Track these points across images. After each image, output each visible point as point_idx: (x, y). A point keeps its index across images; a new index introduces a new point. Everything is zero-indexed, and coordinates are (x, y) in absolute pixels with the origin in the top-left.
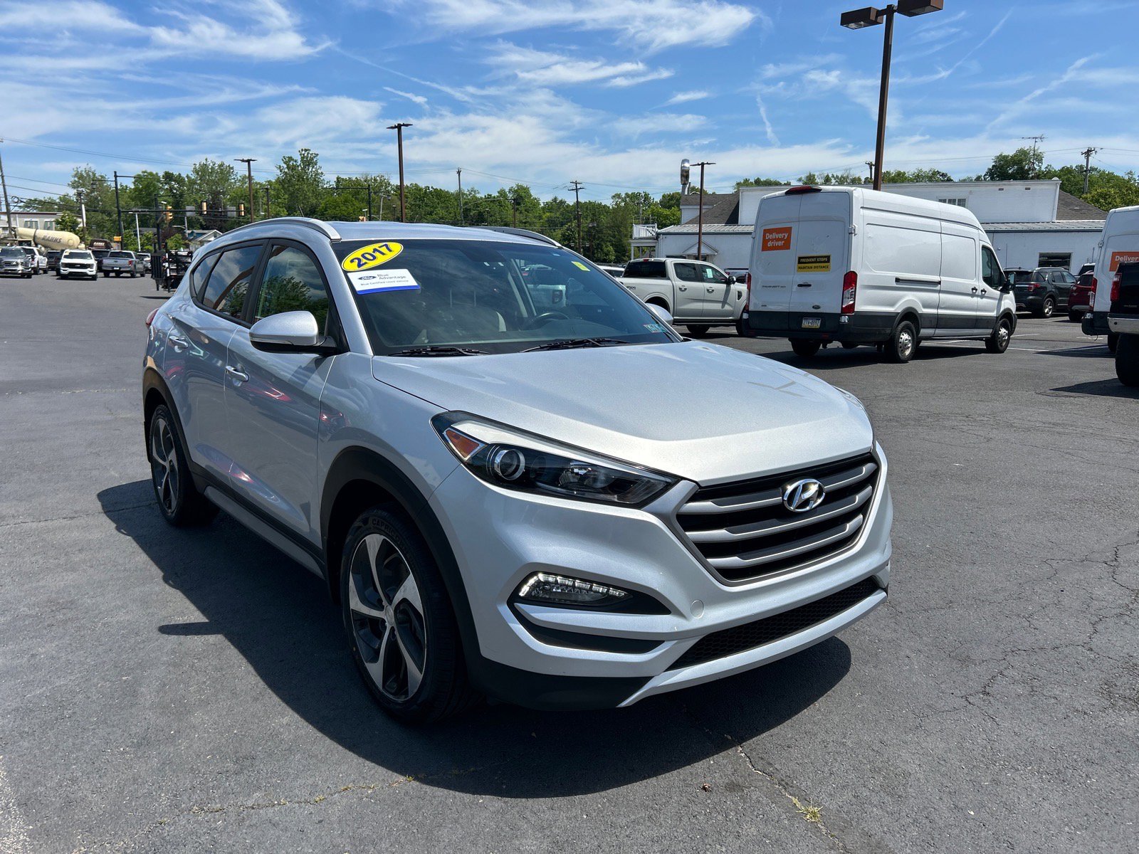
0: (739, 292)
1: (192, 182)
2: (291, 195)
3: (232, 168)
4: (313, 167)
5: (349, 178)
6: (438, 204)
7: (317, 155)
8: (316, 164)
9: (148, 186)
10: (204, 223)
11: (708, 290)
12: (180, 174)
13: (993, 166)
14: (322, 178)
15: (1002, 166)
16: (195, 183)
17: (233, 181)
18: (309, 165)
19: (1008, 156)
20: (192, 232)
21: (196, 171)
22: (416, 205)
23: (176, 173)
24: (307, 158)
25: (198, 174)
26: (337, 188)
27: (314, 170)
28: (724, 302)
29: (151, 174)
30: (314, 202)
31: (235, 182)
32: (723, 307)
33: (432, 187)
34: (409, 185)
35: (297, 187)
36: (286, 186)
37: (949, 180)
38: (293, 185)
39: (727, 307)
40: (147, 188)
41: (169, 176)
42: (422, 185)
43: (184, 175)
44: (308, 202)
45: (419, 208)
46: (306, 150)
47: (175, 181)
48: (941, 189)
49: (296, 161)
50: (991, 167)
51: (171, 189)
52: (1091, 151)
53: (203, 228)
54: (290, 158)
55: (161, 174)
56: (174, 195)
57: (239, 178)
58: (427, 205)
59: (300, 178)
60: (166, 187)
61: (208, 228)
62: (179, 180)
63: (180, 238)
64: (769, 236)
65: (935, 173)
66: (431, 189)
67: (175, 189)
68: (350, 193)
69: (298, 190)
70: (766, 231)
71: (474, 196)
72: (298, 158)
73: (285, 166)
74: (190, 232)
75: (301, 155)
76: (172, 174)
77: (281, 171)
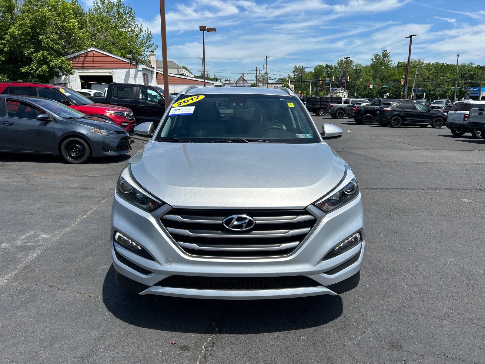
1: (336, 68)
2: (376, 71)
3: (353, 61)
4: (387, 58)
5: (404, 62)
6: (448, 71)
7: (390, 52)
8: (389, 57)
9: (319, 71)
10: (338, 85)
12: (331, 65)
14: (391, 63)
16: (337, 68)
17: (352, 66)
18: (386, 57)
20: (333, 89)
21: (338, 63)
22: (435, 73)
23: (330, 65)
24: (385, 54)
25: (339, 64)
26: (398, 67)
27: (387, 59)
29: (321, 66)
30: (386, 74)
31: (353, 67)
33: (446, 63)
34: (434, 63)
35: (379, 67)
36: (374, 67)
38: (377, 67)
40: (318, 71)
41: (327, 66)
42: (441, 63)
43: (333, 66)
44: (383, 74)
45: (437, 74)
46: (385, 51)
47: (329, 68)
49: (380, 56)
51: (327, 72)
53: (338, 87)
54: (377, 55)
55: (324, 66)
56: (328, 74)
57: (355, 65)
58: (441, 72)
59: (381, 63)
60: (326, 71)
61: (339, 87)
62: (331, 67)
63: (326, 91)
66: (445, 64)
67: (329, 71)
68: (402, 69)
69: (379, 69)
71: (471, 66)
72: (381, 55)
73: (375, 58)
74: (332, 88)
75: (382, 53)
76: (329, 65)
77: (373, 61)
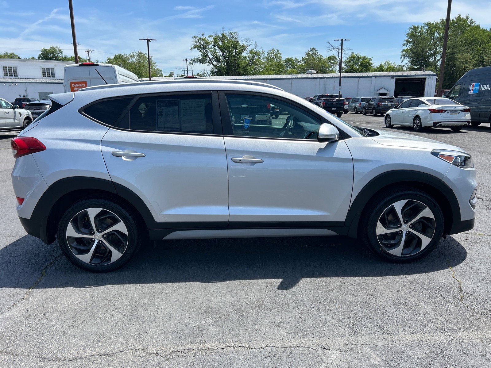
0: (20, 113)
11: (6, 112)
13: (41, 53)
15: (46, 54)
19: (47, 50)
28: (14, 119)
32: (14, 121)
37: (19, 58)
39: (16, 121)
48: (5, 62)
50: (40, 54)
52: (89, 51)
64: (73, 85)
65: (12, 54)
70: (71, 83)
